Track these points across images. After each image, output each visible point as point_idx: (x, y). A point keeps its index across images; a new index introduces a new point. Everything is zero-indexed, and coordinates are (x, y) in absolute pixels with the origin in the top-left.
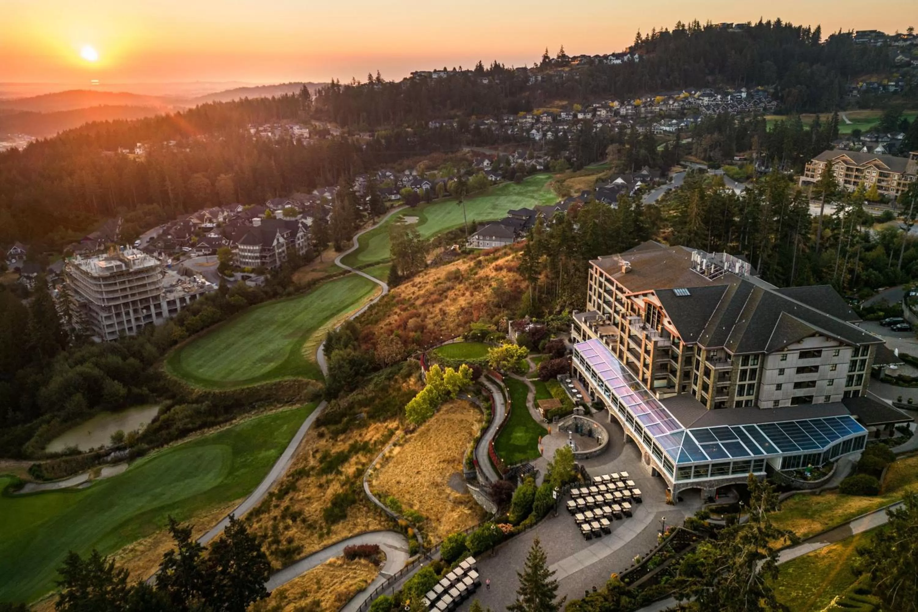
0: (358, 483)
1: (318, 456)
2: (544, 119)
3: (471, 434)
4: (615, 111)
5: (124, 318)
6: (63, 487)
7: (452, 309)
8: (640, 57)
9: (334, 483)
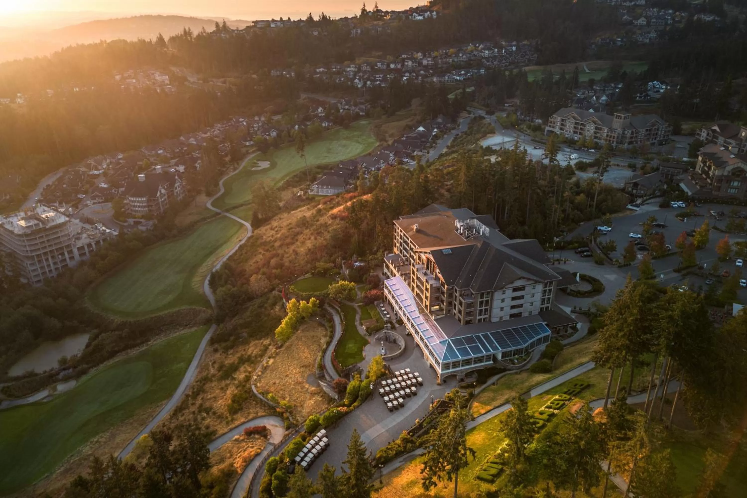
0: (248, 386)
1: (216, 366)
2: (364, 68)
3: (320, 346)
4: (419, 62)
5: (45, 263)
6: (31, 402)
7: (302, 250)
8: (438, 13)
9: (231, 386)
